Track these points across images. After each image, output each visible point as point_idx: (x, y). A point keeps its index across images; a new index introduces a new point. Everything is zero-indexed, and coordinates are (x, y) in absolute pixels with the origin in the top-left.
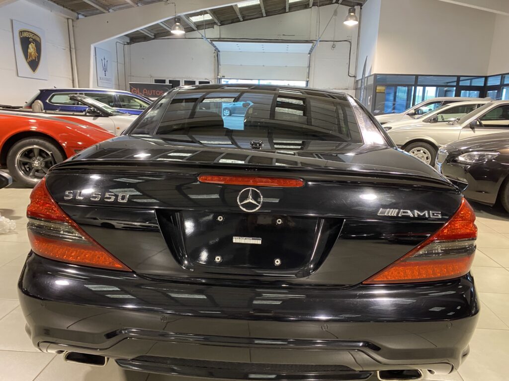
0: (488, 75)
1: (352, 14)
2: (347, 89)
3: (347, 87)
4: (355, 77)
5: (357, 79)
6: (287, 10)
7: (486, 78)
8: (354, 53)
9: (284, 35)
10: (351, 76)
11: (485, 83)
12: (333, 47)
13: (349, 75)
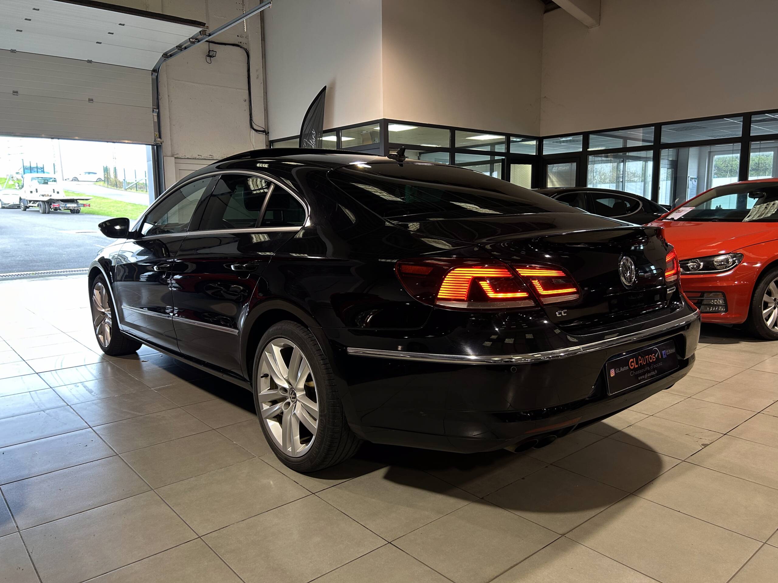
0: (542, 135)
4: (265, 132)
5: (272, 138)
7: (540, 140)
8: (257, 78)
10: (256, 131)
11: (540, 148)
12: (209, 56)
13: (252, 127)
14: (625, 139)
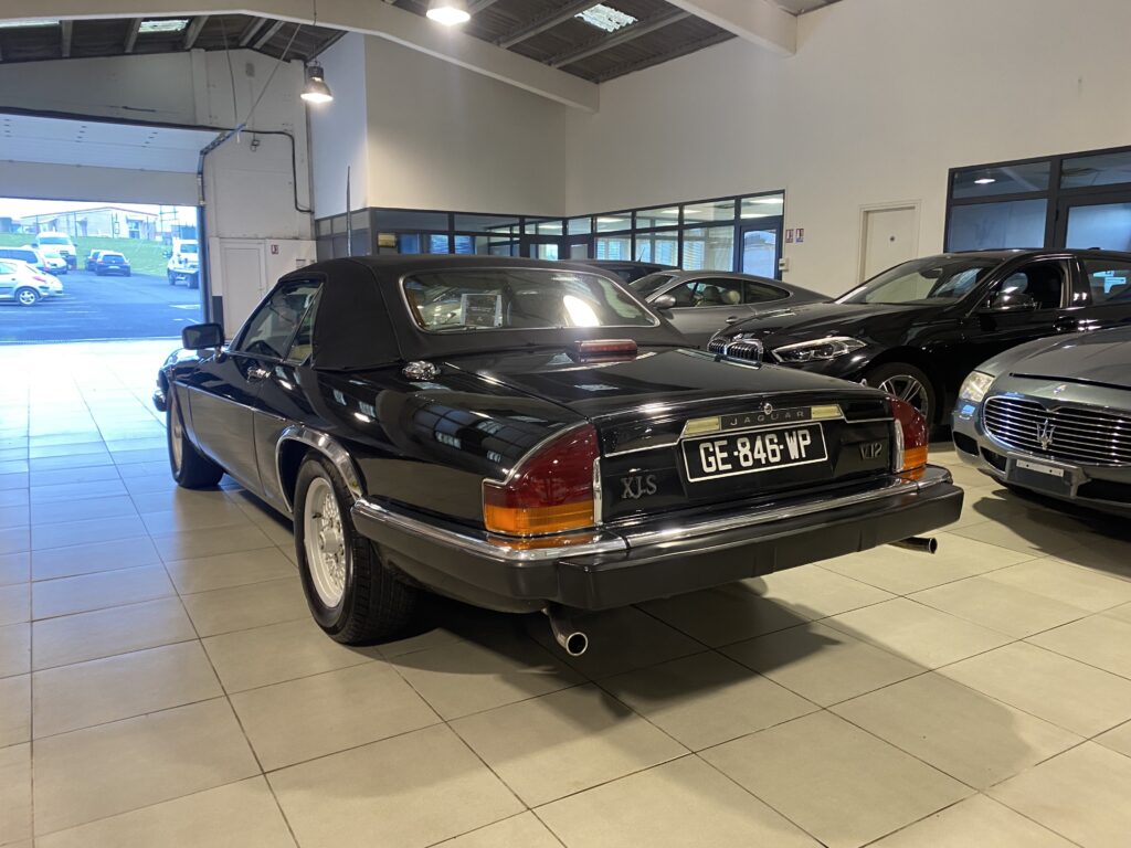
0: (567, 216)
1: (317, 79)
2: (296, 239)
3: (297, 235)
4: (311, 212)
5: (318, 216)
6: (128, 51)
7: (565, 221)
8: (303, 161)
9: (126, 108)
10: (301, 211)
11: (565, 230)
12: (253, 145)
13: (297, 209)
14: (653, 220)
